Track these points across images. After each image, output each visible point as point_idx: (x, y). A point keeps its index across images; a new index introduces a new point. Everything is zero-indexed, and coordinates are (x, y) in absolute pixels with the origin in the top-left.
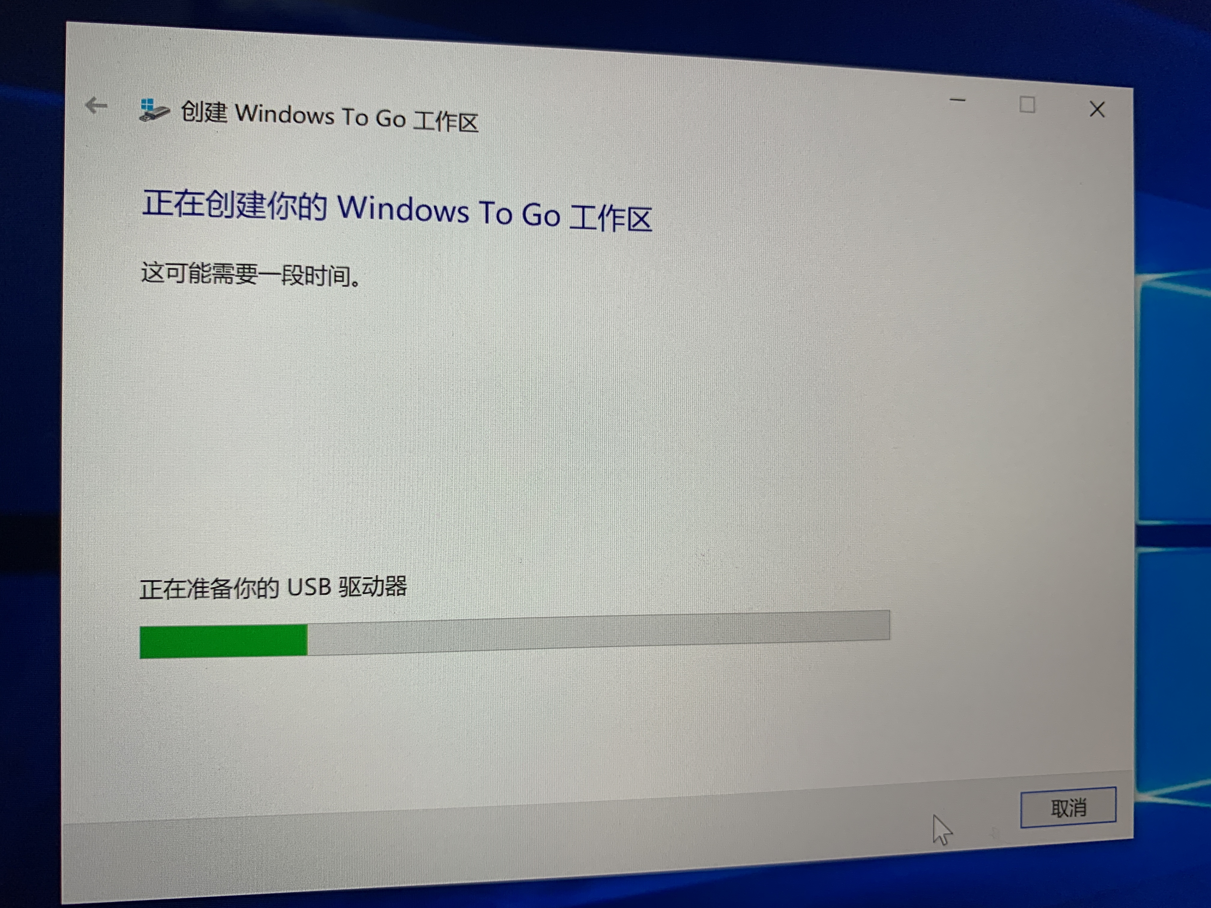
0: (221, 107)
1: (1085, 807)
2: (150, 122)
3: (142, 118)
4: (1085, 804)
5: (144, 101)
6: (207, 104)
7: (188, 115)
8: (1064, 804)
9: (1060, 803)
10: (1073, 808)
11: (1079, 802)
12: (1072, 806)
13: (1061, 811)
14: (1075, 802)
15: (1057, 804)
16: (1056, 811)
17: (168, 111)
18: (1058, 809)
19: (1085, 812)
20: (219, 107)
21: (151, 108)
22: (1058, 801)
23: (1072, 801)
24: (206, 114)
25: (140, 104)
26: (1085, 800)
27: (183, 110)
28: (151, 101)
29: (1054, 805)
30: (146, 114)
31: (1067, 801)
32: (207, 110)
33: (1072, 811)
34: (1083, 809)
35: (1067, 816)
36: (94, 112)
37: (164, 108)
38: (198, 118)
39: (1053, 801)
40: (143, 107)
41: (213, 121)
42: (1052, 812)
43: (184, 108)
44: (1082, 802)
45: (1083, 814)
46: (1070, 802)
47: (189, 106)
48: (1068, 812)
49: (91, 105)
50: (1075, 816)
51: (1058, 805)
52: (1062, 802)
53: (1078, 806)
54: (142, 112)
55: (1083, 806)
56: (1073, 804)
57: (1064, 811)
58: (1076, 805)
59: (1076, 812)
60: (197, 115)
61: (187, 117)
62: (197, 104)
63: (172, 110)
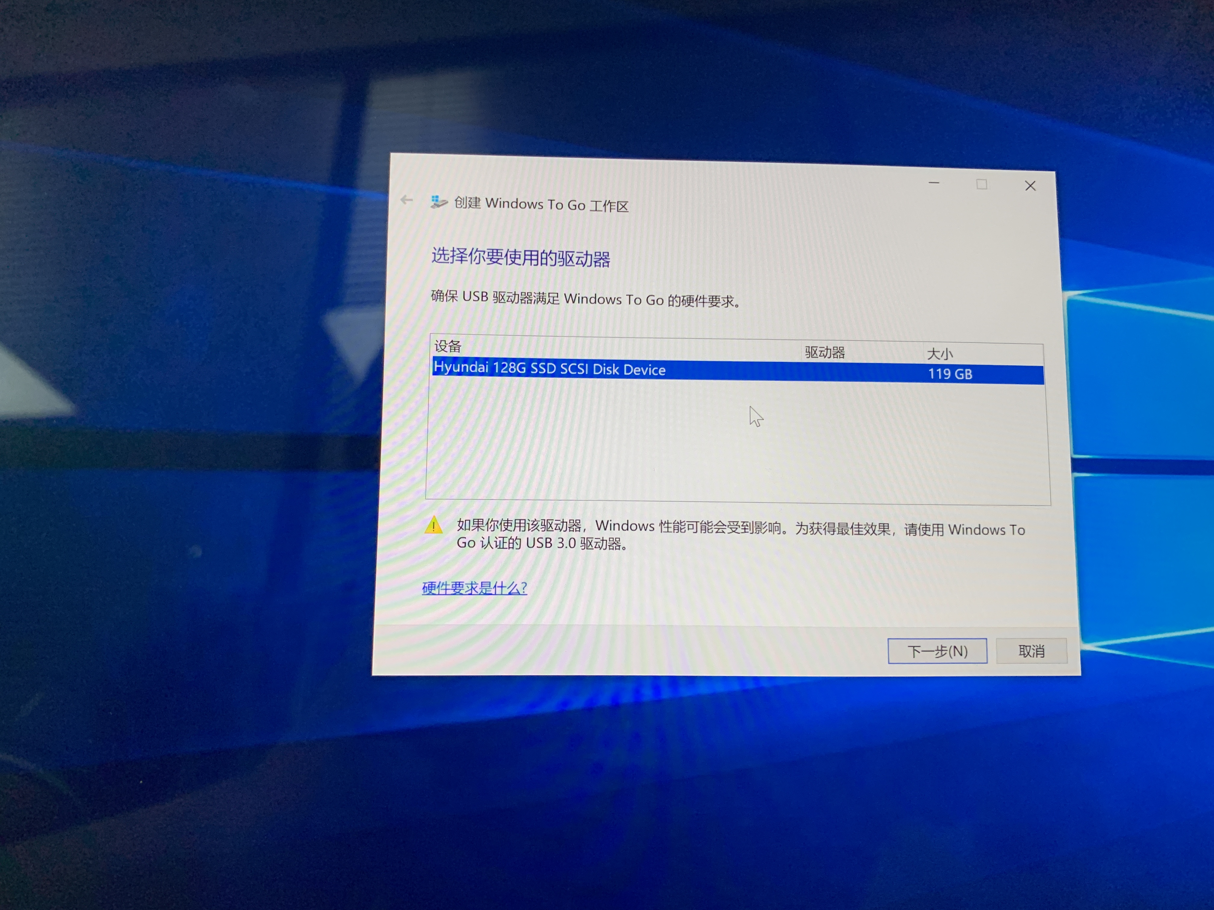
0: (477, 200)
1: (1043, 651)
2: (437, 209)
3: (432, 207)
4: (1043, 649)
5: (433, 197)
6: (469, 198)
7: (459, 204)
8: (1028, 648)
9: (1025, 647)
10: (1035, 652)
11: (1039, 647)
12: (1034, 650)
13: (1026, 653)
14: (1036, 647)
15: (1023, 647)
16: (1022, 653)
17: (447, 202)
18: (1024, 650)
19: (1043, 654)
20: (476, 200)
21: (437, 201)
22: (1024, 646)
23: (1034, 646)
24: (469, 204)
25: (431, 199)
26: (1043, 646)
27: (455, 202)
28: (437, 197)
29: (1021, 649)
30: (435, 204)
31: (1030, 646)
32: (469, 201)
33: (1034, 653)
34: (1042, 653)
35: (1031, 657)
36: (405, 203)
37: (444, 201)
38: (464, 206)
39: (1020, 646)
40: (433, 200)
41: (473, 208)
42: (1019, 654)
43: (456, 200)
44: (1041, 647)
45: (1042, 656)
46: (1032, 647)
47: (459, 199)
48: (1031, 654)
49: (404, 200)
50: (1037, 657)
51: (1024, 649)
52: (1026, 646)
53: (1038, 650)
54: (432, 203)
55: (1042, 650)
56: (1035, 648)
57: (1028, 653)
58: (1037, 649)
59: (1037, 654)
60: (463, 204)
61: (458, 206)
62: (464, 198)
63: (449, 201)
